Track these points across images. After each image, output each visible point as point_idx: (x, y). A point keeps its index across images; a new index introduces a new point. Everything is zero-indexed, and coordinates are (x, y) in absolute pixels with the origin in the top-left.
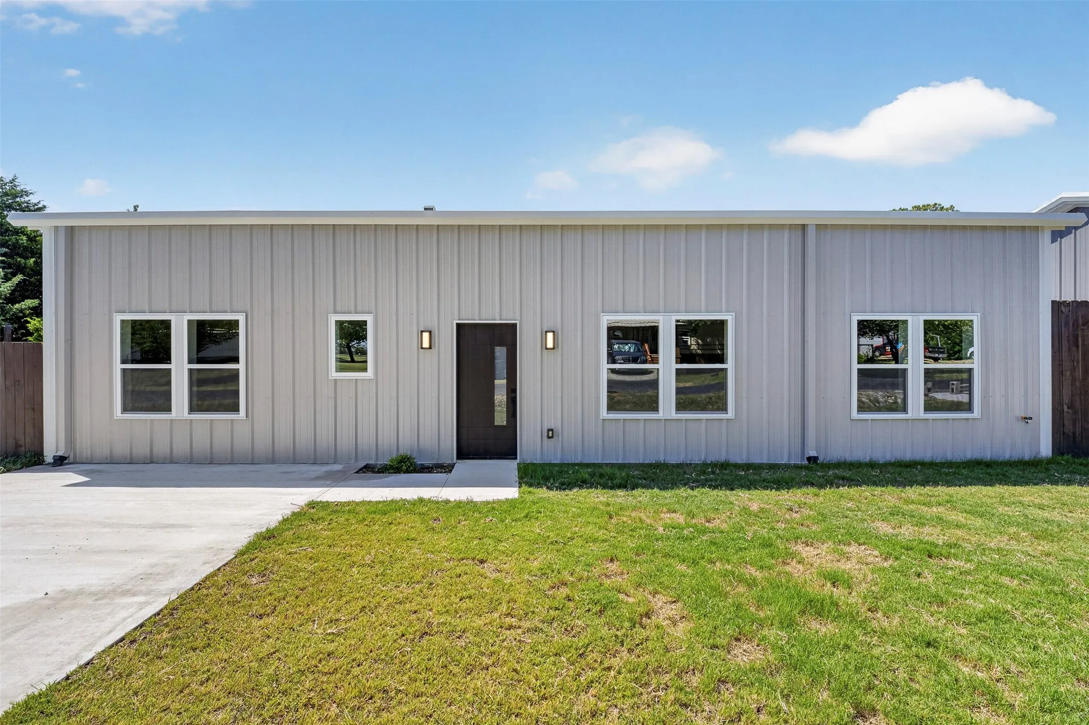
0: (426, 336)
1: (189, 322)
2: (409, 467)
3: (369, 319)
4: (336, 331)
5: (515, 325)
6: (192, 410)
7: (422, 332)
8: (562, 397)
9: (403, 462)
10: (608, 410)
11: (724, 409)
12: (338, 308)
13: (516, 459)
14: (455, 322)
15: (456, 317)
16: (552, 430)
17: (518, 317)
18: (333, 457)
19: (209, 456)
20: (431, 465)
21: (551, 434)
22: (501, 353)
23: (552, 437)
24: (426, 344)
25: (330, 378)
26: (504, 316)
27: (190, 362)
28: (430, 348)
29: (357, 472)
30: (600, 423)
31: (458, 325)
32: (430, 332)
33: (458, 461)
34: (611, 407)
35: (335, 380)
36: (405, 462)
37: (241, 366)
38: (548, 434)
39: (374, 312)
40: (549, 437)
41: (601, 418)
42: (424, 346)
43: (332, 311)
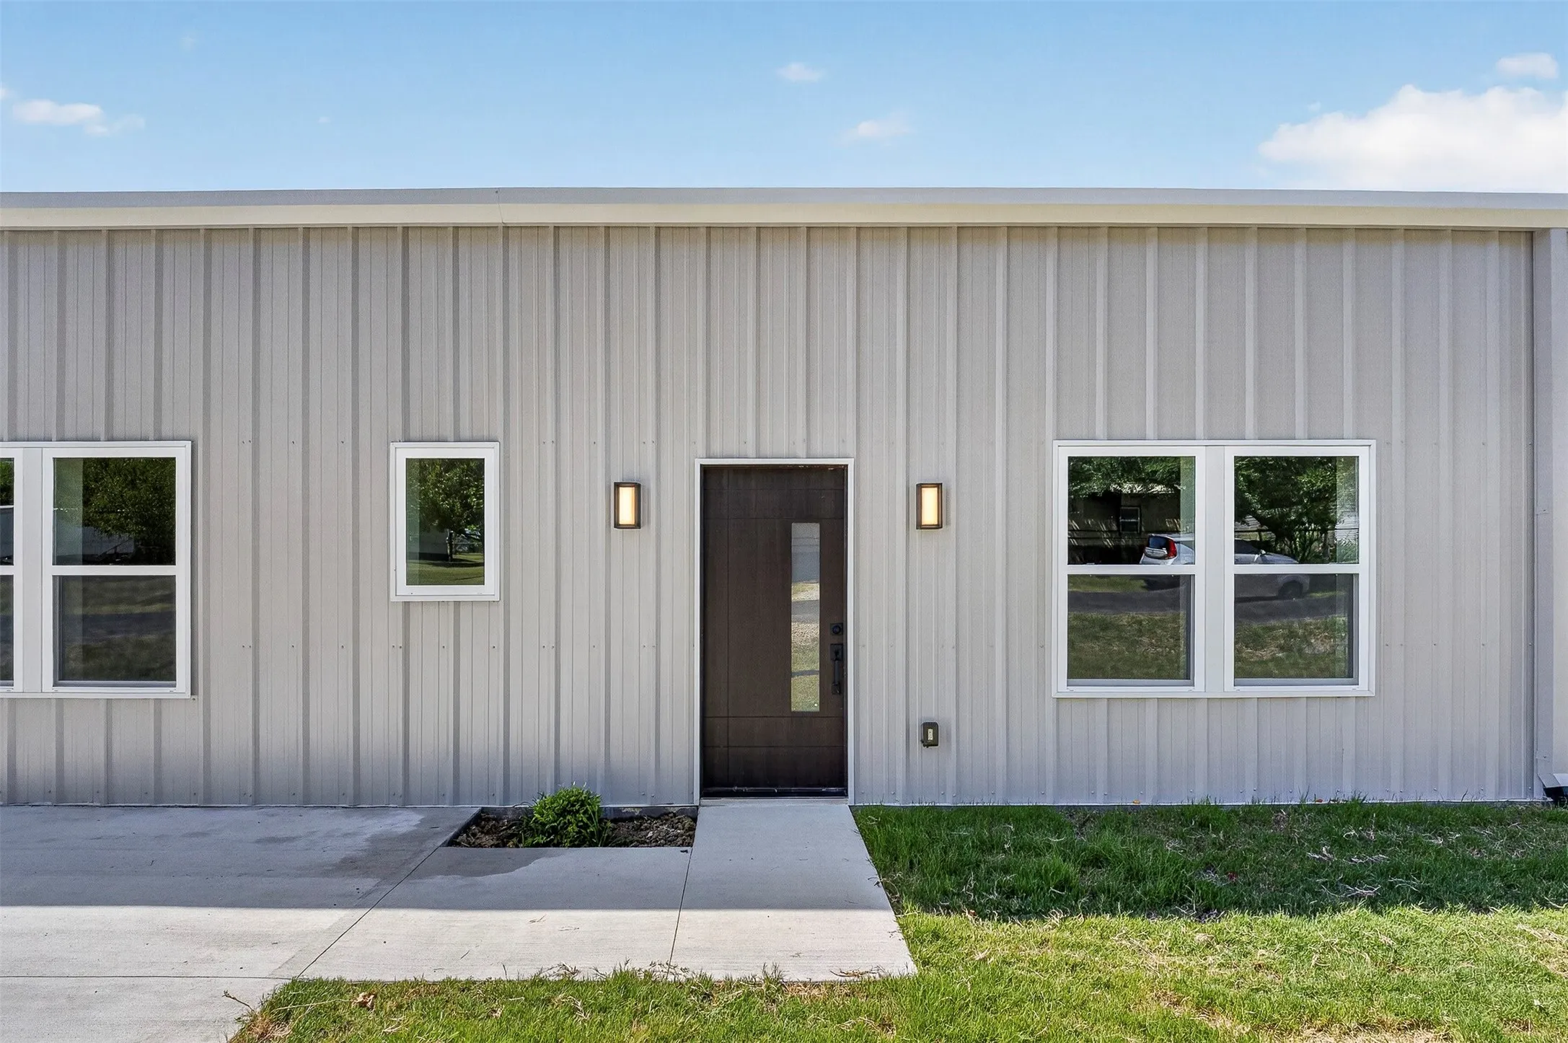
0: (627, 495)
1: (60, 464)
2: (586, 826)
3: (489, 454)
4: (409, 486)
5: (841, 471)
6: (64, 673)
7: (617, 485)
8: (957, 644)
9: (569, 812)
10: (1069, 676)
11: (1350, 673)
12: (415, 432)
13: (844, 794)
14: (698, 462)
15: (701, 451)
16: (934, 726)
17: (851, 448)
18: (400, 791)
19: (102, 781)
20: (637, 812)
21: (930, 734)
22: (807, 537)
23: (935, 743)
24: (627, 516)
25: (393, 598)
26: (817, 447)
27: (60, 560)
28: (638, 525)
29: (452, 842)
30: (1050, 707)
31: (706, 470)
32: (637, 487)
33: (705, 801)
34: (1078, 669)
35: (407, 604)
36: (575, 813)
37: (180, 570)
38: (926, 734)
39: (501, 440)
40: (926, 743)
41: (1055, 695)
42: (622, 521)
43: (399, 435)
